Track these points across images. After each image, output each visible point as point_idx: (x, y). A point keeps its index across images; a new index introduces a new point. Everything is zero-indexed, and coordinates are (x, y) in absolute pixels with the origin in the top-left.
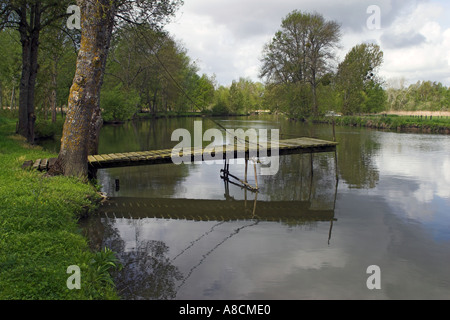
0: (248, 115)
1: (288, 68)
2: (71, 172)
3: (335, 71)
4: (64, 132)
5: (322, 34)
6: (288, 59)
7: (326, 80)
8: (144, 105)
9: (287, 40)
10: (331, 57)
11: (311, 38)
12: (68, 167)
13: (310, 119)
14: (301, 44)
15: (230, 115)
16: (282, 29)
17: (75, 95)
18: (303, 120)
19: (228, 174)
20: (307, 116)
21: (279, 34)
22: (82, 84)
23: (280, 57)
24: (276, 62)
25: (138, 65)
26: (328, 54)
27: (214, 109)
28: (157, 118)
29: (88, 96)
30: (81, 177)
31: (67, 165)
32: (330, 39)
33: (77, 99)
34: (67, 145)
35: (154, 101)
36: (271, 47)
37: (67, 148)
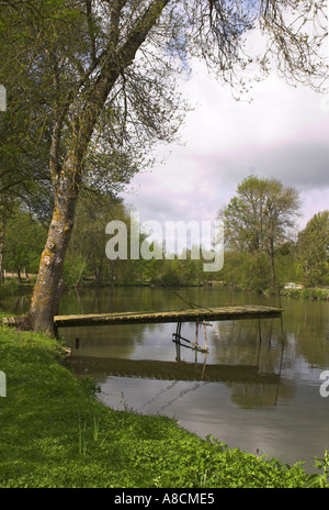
0: (201, 286)
1: (245, 236)
2: (39, 328)
3: (295, 240)
4: (35, 293)
5: (280, 201)
6: (244, 227)
7: (285, 250)
8: (89, 272)
9: (244, 207)
10: (290, 225)
11: (269, 205)
12: (37, 324)
13: (267, 291)
14: (258, 211)
15: (182, 286)
16: (238, 195)
17: (46, 259)
18: (260, 292)
19: (180, 337)
20: (265, 288)
21: (234, 201)
22: (53, 250)
23: (235, 224)
24: (232, 230)
25: (85, 230)
26: (287, 222)
27: (164, 278)
28: (103, 286)
29: (58, 261)
30: (48, 333)
31: (36, 322)
32: (289, 207)
33: (48, 263)
34: (37, 303)
35: (100, 268)
36: (227, 214)
37: (37, 307)
